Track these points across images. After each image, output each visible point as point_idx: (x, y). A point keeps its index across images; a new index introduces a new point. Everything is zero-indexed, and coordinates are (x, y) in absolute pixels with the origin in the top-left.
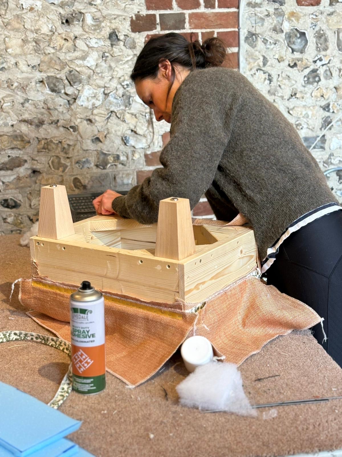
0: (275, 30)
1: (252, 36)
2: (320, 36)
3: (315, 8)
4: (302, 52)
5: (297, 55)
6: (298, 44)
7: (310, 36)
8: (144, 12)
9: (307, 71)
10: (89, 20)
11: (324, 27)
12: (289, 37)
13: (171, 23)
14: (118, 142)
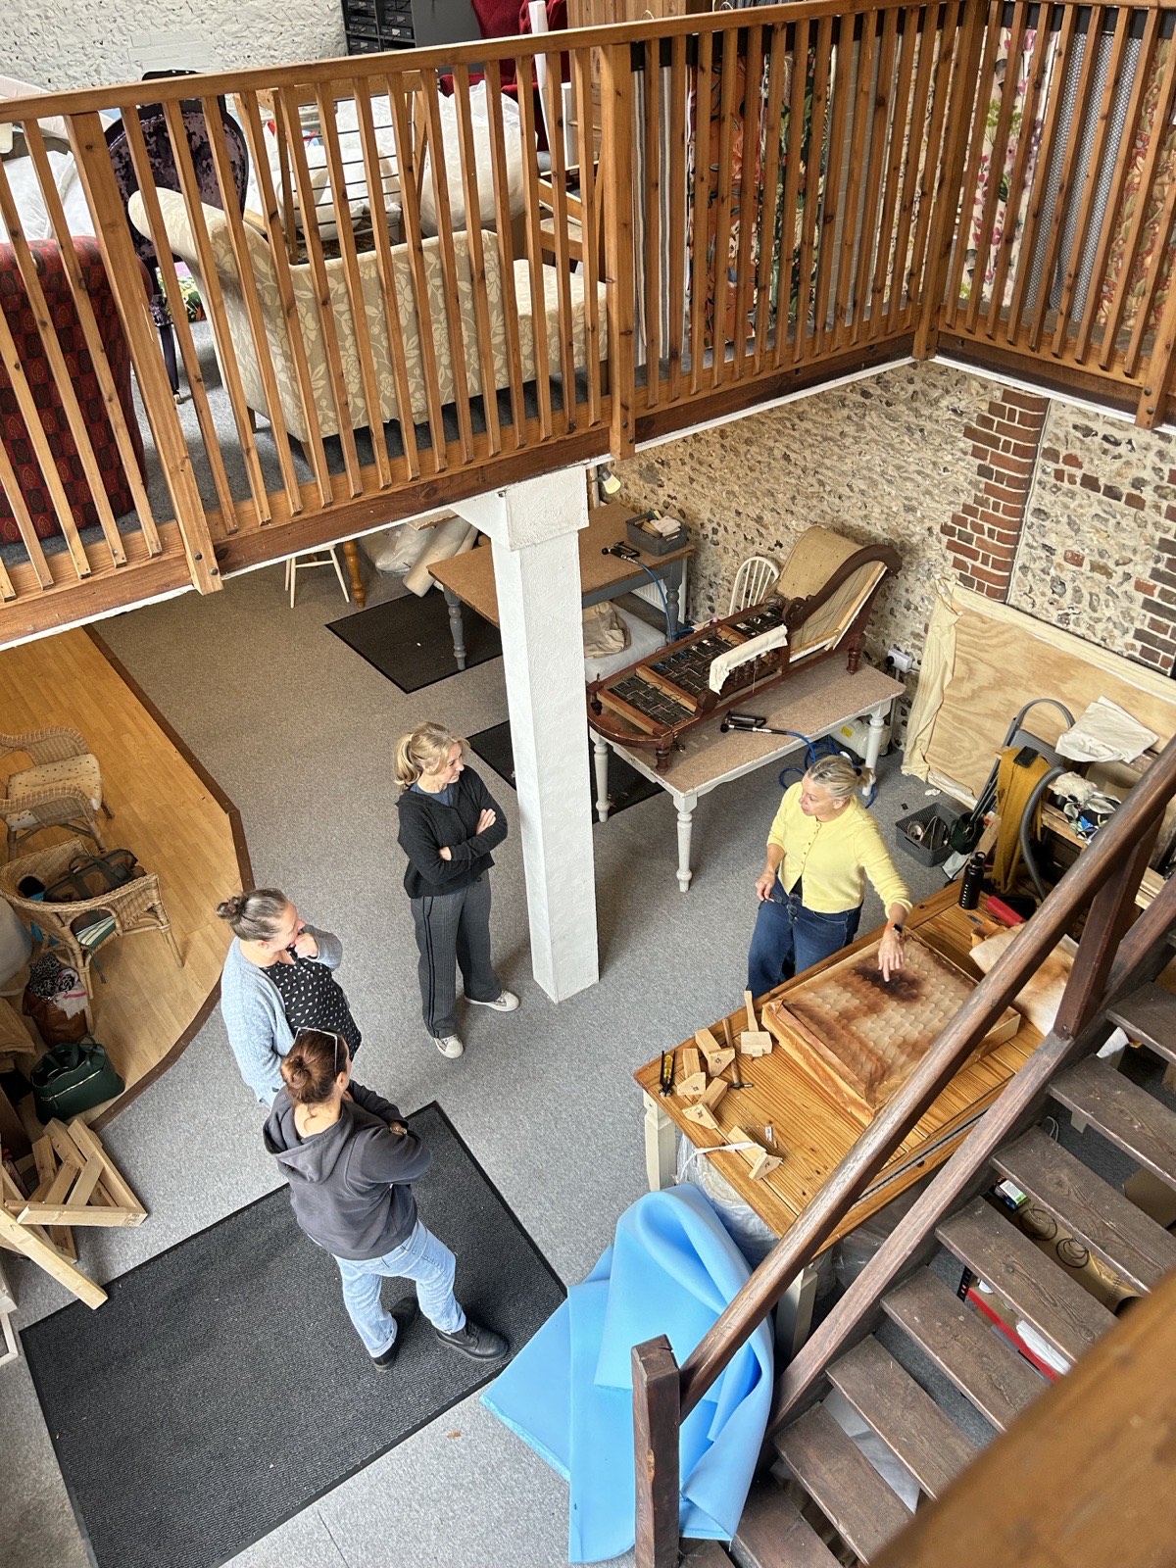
0: (1043, 571)
1: (1024, 568)
2: (1077, 590)
3: (1077, 568)
4: (1061, 596)
5: (1056, 596)
6: (1058, 589)
7: (1069, 587)
8: (950, 523)
9: (1061, 612)
10: (919, 514)
11: (1081, 586)
12: (1053, 580)
13: (964, 537)
14: (918, 599)
